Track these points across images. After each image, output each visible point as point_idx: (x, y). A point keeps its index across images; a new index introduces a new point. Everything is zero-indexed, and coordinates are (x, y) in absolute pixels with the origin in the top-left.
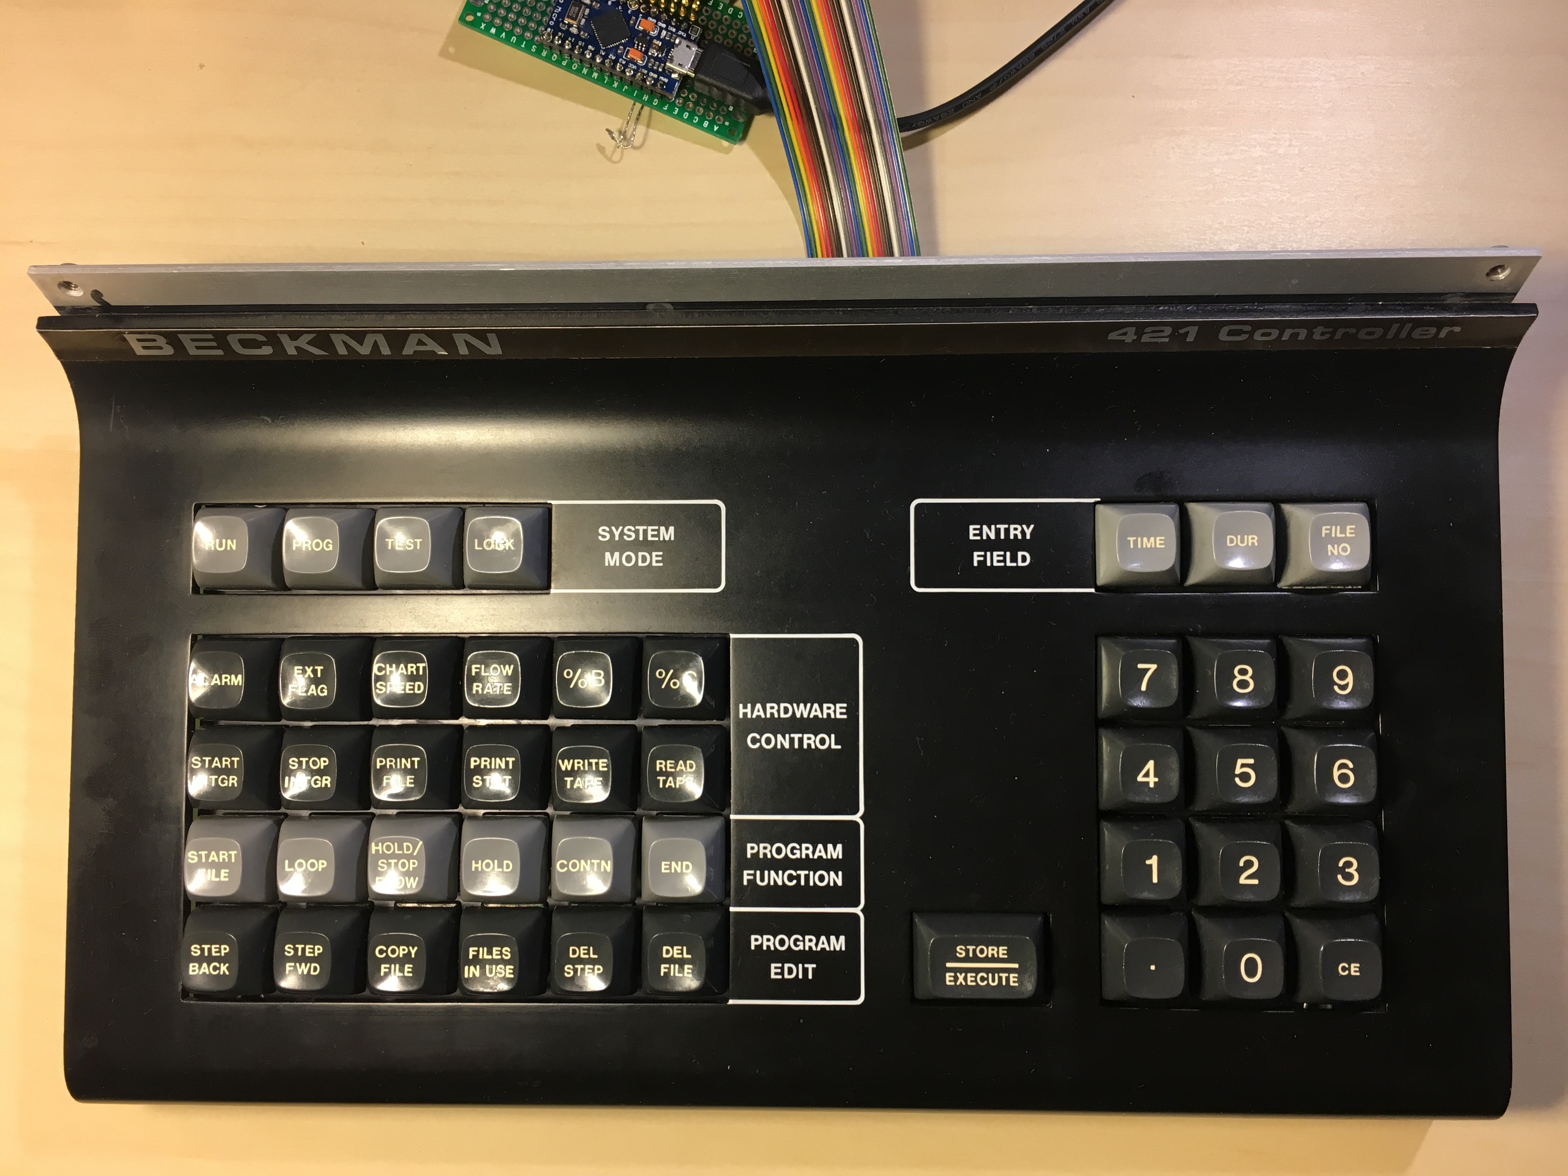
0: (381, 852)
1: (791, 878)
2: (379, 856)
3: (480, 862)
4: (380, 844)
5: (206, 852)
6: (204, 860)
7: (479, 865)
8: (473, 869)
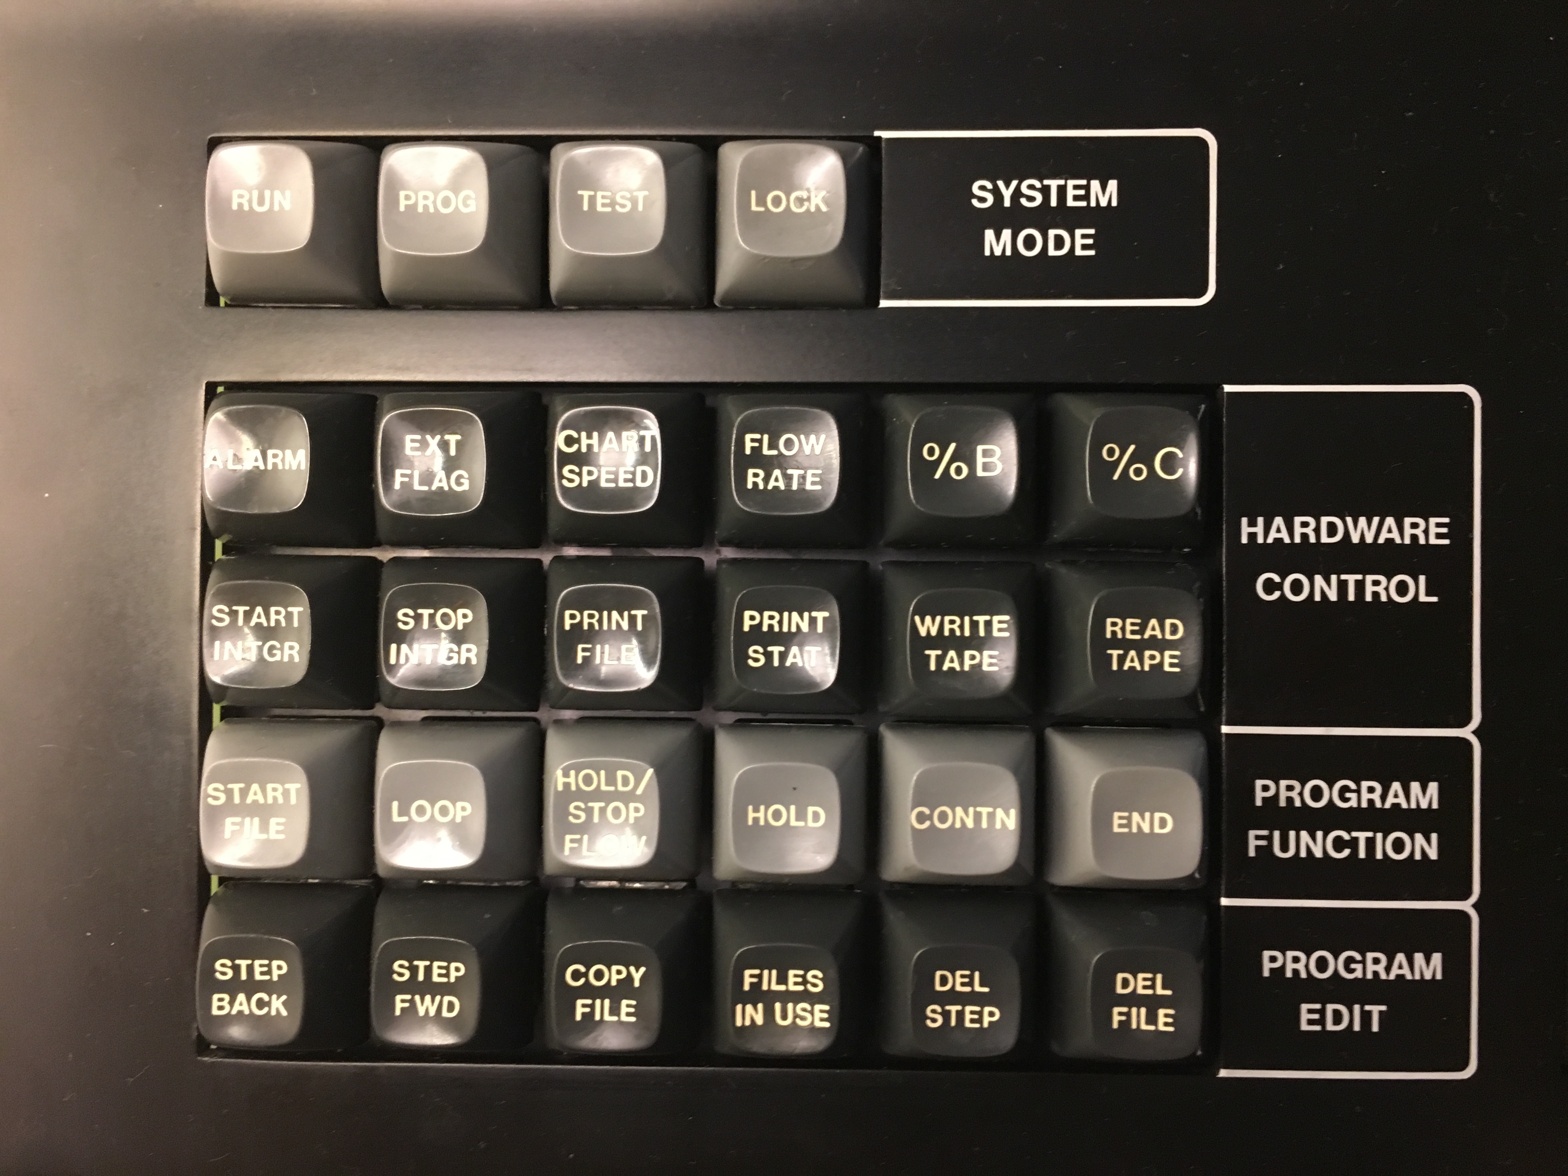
0: (573, 788)
1: (1339, 844)
2: (568, 795)
3: (762, 808)
4: (572, 773)
5: (242, 785)
6: (237, 800)
7: (761, 815)
8: (750, 822)
